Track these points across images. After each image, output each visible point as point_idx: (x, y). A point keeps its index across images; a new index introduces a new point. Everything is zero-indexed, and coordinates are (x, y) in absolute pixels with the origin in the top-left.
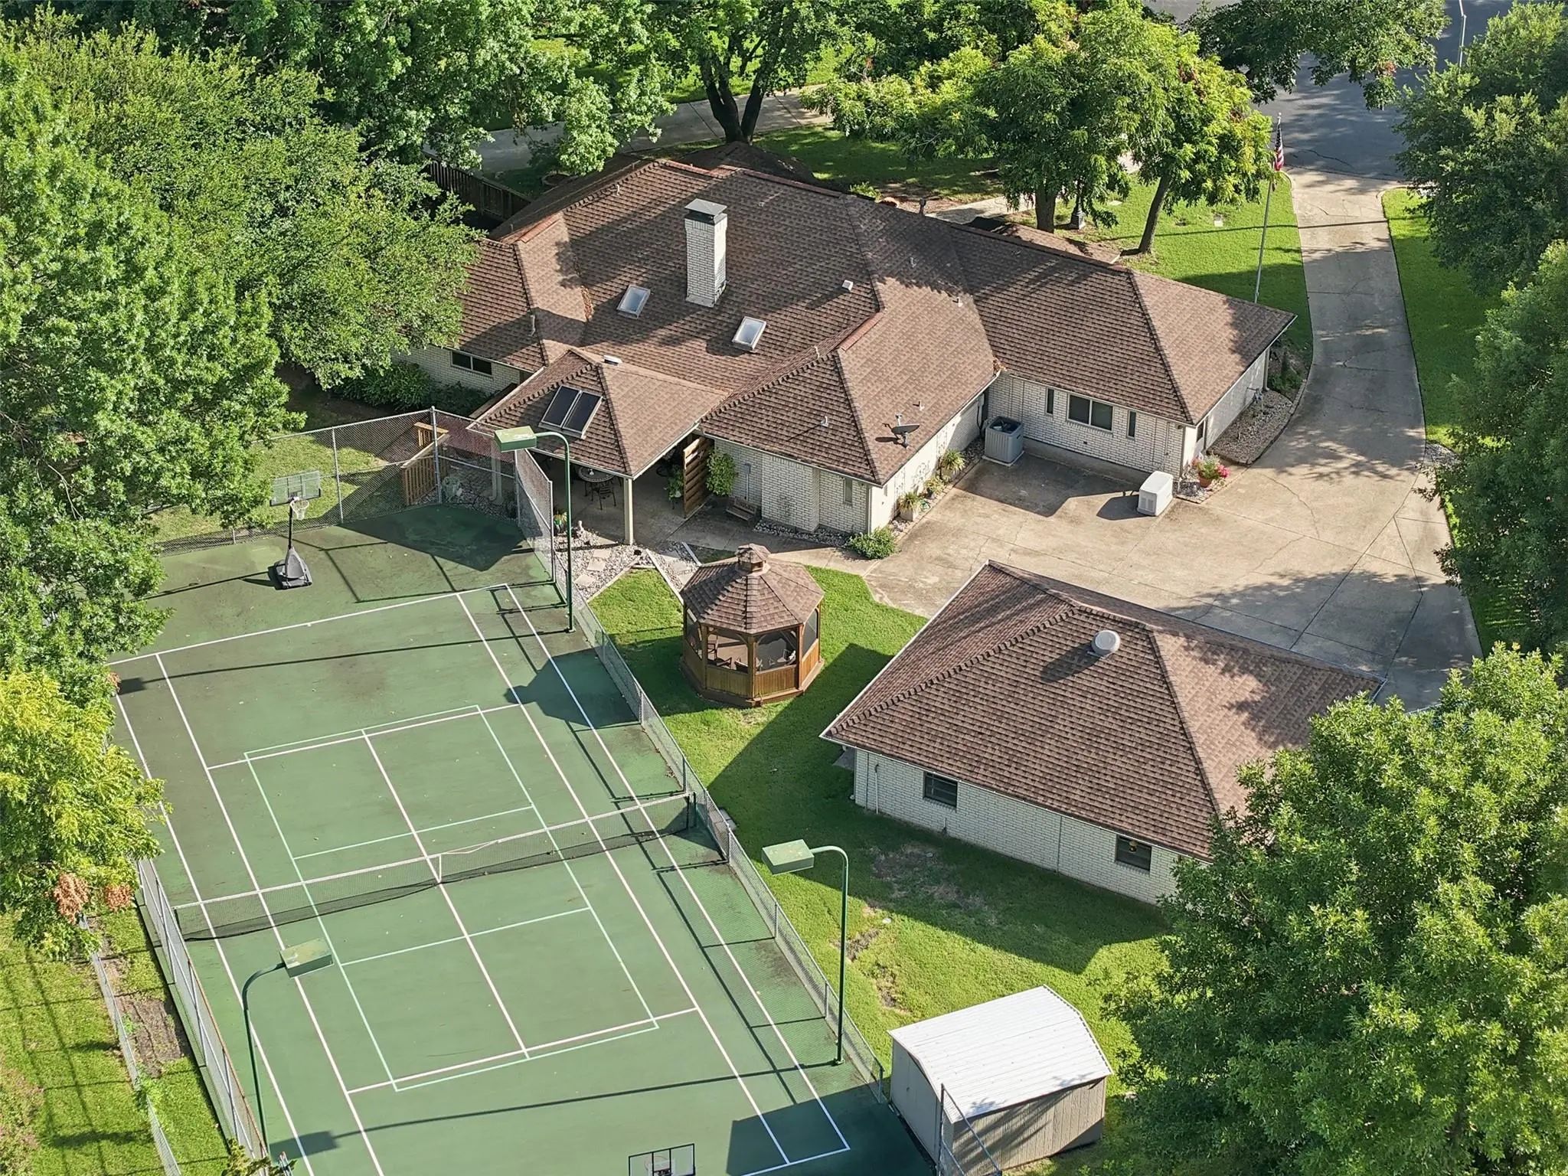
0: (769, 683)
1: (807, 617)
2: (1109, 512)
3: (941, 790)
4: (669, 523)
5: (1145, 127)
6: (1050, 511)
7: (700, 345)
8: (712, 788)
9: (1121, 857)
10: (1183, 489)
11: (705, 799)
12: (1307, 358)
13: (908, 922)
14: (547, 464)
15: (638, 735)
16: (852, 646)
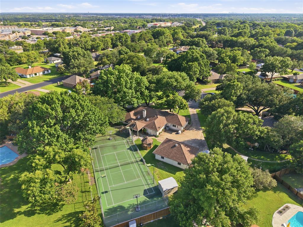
0: (148, 148)
1: (152, 142)
2: (176, 134)
3: (163, 158)
4: (141, 135)
5: (178, 104)
6: (171, 134)
7: (144, 121)
8: (143, 157)
9: (178, 164)
10: (182, 132)
11: (143, 158)
12: (191, 122)
13: (160, 170)
14: (131, 130)
15: (138, 153)
16: (155, 145)
